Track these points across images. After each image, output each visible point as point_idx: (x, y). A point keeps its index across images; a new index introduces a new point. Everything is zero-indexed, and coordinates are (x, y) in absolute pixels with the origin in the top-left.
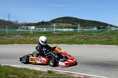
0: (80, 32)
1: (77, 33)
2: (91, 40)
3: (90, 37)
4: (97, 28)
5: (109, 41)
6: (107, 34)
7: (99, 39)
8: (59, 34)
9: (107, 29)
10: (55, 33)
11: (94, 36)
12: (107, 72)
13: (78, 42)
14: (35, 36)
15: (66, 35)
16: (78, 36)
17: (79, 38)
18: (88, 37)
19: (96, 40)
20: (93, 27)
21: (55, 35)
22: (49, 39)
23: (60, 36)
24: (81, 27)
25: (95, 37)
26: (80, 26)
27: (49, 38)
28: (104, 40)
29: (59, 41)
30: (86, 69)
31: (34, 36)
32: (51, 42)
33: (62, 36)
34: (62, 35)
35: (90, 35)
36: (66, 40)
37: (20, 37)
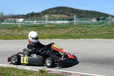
0: (76, 24)
1: (73, 25)
2: (89, 34)
3: (88, 30)
4: (96, 20)
5: (109, 34)
6: (108, 26)
7: (98, 32)
8: (52, 27)
9: (108, 20)
10: (48, 26)
11: (93, 28)
12: (108, 71)
13: (74, 36)
14: (24, 29)
15: (60, 28)
16: (74, 29)
17: (76, 32)
18: (86, 30)
19: (95, 33)
20: (92, 18)
21: (47, 29)
22: (40, 33)
23: (54, 30)
24: (78, 19)
25: (94, 31)
26: (76, 17)
28: (104, 33)
29: (52, 35)
30: (84, 67)
31: (22, 31)
32: (43, 37)
35: (88, 27)
36: (60, 34)
37: (6, 31)
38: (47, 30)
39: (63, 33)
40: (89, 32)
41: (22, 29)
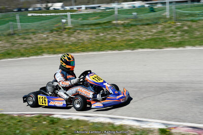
1: (165, 18)
2: (198, 34)
3: (194, 25)
8: (128, 24)
10: (119, 22)
11: (202, 22)
14: (78, 31)
15: (141, 25)
16: (167, 24)
17: (172, 31)
18: (189, 26)
21: (118, 27)
22: (108, 36)
23: (131, 29)
27: (108, 34)
29: (131, 40)
31: (76, 33)
33: (134, 27)
34: (135, 25)
35: (192, 21)
36: (145, 38)
37: (47, 36)
38: (119, 29)
39: (149, 35)
40: (196, 30)
41: (75, 31)
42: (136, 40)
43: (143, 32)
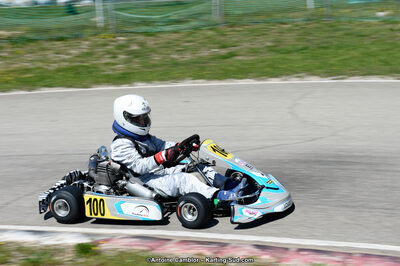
0: (106, 26)
1: (95, 27)
2: (156, 58)
3: (150, 42)
5: (225, 57)
6: (213, 26)
7: (186, 49)
11: (166, 38)
15: (51, 40)
16: (99, 40)
17: (109, 53)
18: (141, 44)
19: (175, 56)
23: (29, 48)
25: (168, 45)
28: (204, 53)
29: (27, 70)
33: (32, 44)
35: (147, 34)
36: (55, 65)
38: (2, 47)
39: (64, 60)
40: (153, 51)
42: (38, 71)
43: (51, 55)
